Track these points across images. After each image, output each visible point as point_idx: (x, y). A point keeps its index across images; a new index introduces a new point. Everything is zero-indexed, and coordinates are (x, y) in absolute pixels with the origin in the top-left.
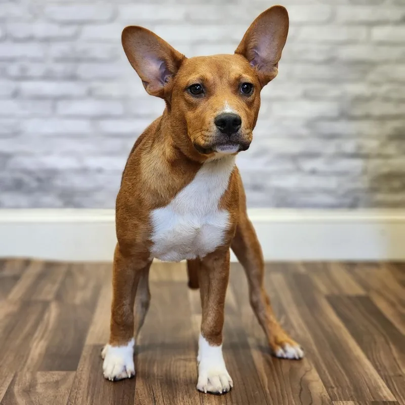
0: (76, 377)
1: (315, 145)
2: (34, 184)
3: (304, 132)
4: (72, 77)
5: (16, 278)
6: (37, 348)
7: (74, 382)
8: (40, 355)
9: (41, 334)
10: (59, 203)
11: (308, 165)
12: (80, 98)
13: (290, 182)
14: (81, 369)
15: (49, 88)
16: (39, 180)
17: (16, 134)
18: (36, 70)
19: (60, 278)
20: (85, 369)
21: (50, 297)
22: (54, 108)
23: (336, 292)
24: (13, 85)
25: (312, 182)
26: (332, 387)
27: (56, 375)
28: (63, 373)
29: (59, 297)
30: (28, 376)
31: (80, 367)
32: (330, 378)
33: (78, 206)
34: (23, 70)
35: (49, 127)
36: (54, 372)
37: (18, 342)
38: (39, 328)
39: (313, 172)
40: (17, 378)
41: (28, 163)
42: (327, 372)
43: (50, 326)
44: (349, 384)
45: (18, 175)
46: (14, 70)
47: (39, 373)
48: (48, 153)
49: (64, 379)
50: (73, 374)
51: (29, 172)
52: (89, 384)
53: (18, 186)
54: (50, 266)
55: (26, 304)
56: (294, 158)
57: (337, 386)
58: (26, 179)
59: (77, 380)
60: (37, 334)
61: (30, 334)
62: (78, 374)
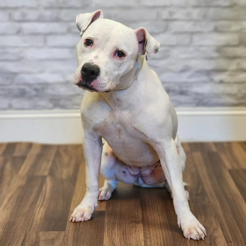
0: (65, 236)
1: (222, 63)
2: (34, 93)
3: (215, 55)
4: (57, 20)
5: (23, 158)
6: (39, 213)
7: (64, 240)
8: (41, 219)
9: (41, 203)
10: (51, 105)
11: (218, 77)
12: (63, 34)
13: (206, 89)
14: (68, 229)
15: (41, 27)
16: (36, 90)
17: (20, 59)
18: (32, 15)
19: (52, 158)
20: (71, 229)
21: (46, 173)
22: (45, 41)
23: (236, 167)
24: (17, 25)
25: (221, 89)
26: (231, 242)
27: (52, 234)
28: (57, 232)
29: (52, 173)
30: (34, 236)
31: (67, 228)
32: (229, 234)
33: (63, 107)
34: (23, 15)
35: (42, 54)
36: (50, 232)
37: (26, 209)
38: (40, 197)
39: (221, 82)
40: (27, 237)
41: (28, 78)
42: (228, 230)
43: (47, 196)
44: (242, 240)
45: (22, 87)
46: (17, 15)
47: (41, 232)
48: (42, 72)
49: (57, 237)
50: (63, 233)
51: (29, 85)
52: (74, 241)
53: (22, 94)
54: (45, 147)
55: (31, 178)
56: (208, 73)
57: (234, 241)
58: (28, 89)
59: (65, 238)
60: (39, 203)
61: (35, 202)
62: (66, 233)
